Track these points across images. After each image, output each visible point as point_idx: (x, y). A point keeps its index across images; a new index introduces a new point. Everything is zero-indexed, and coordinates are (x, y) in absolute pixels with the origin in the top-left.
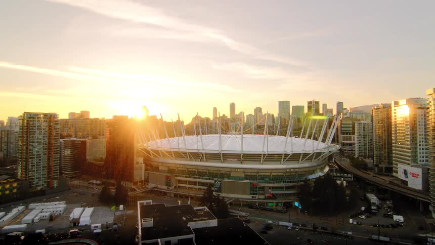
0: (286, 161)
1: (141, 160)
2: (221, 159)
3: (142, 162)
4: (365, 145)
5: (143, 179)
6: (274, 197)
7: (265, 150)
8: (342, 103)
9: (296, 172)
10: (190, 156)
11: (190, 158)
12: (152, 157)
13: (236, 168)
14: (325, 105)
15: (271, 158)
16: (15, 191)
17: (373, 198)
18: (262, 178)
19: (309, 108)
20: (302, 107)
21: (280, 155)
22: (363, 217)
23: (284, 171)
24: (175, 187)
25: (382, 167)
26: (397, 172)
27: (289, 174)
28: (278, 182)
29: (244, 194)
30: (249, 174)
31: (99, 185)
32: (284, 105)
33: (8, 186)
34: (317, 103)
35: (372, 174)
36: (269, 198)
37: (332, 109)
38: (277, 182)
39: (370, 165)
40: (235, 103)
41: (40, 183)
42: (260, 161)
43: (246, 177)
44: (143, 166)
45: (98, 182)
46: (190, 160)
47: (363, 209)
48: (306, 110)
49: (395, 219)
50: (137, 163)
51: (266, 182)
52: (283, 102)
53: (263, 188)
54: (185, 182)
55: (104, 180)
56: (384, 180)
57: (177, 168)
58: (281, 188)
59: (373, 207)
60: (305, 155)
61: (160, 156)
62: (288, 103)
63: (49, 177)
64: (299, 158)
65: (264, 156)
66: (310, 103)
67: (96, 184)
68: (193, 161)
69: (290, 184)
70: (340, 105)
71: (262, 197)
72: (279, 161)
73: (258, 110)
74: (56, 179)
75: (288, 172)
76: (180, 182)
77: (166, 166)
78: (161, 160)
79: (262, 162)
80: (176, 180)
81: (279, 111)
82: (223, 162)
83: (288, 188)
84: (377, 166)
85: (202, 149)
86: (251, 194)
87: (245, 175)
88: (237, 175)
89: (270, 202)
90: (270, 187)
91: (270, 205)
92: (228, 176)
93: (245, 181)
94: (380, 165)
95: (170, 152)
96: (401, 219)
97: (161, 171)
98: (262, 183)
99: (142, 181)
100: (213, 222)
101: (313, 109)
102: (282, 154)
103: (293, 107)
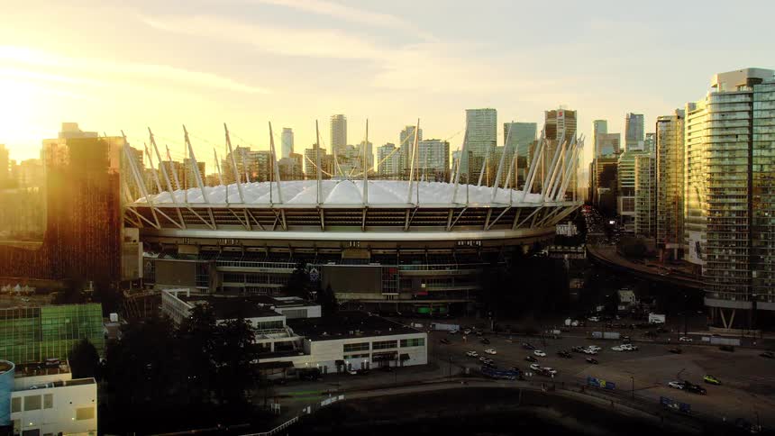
0: (457, 224)
1: (134, 233)
2: (321, 224)
3: (137, 238)
5: (141, 276)
6: (431, 295)
7: (414, 201)
8: (640, 116)
9: (478, 248)
10: (250, 219)
11: (251, 224)
12: (158, 227)
13: (353, 241)
14: (600, 125)
15: (423, 217)
17: (627, 296)
18: (407, 259)
19: (550, 131)
21: (444, 211)
22: (595, 319)
23: (452, 245)
26: (687, 252)
27: (462, 251)
28: (440, 268)
29: (369, 290)
30: (381, 252)
31: (30, 294)
32: (481, 121)
34: (570, 116)
35: (647, 262)
36: (420, 297)
37: (617, 135)
38: (437, 268)
39: (650, 248)
42: (404, 224)
43: (374, 258)
44: (141, 244)
45: (27, 289)
46: (252, 229)
47: (599, 308)
48: (539, 133)
49: (650, 321)
50: (127, 239)
51: (414, 268)
52: (478, 111)
53: (409, 282)
54: (237, 277)
55: (41, 285)
56: (666, 271)
57: (222, 247)
58: (447, 280)
59: (622, 308)
60: (496, 211)
61: (180, 223)
62: (490, 114)
64: (485, 219)
65: (411, 215)
66: (551, 115)
67: (23, 294)
68: (259, 230)
69: (466, 272)
70: (634, 122)
71: (404, 296)
72: (443, 224)
75: (461, 247)
76: (229, 277)
77: (196, 245)
78: (184, 232)
79: (406, 226)
80: (220, 272)
82: (325, 230)
84: (662, 247)
85: (278, 202)
86: (384, 291)
87: (372, 255)
88: (355, 255)
89: (423, 305)
90: (424, 279)
91: (423, 310)
92: (337, 258)
93: (372, 265)
94: (668, 246)
95: (204, 211)
96: (662, 318)
97: (184, 256)
98: (408, 270)
99: (138, 281)
100: (314, 312)
101: (561, 131)
102: (448, 210)
103: (506, 125)
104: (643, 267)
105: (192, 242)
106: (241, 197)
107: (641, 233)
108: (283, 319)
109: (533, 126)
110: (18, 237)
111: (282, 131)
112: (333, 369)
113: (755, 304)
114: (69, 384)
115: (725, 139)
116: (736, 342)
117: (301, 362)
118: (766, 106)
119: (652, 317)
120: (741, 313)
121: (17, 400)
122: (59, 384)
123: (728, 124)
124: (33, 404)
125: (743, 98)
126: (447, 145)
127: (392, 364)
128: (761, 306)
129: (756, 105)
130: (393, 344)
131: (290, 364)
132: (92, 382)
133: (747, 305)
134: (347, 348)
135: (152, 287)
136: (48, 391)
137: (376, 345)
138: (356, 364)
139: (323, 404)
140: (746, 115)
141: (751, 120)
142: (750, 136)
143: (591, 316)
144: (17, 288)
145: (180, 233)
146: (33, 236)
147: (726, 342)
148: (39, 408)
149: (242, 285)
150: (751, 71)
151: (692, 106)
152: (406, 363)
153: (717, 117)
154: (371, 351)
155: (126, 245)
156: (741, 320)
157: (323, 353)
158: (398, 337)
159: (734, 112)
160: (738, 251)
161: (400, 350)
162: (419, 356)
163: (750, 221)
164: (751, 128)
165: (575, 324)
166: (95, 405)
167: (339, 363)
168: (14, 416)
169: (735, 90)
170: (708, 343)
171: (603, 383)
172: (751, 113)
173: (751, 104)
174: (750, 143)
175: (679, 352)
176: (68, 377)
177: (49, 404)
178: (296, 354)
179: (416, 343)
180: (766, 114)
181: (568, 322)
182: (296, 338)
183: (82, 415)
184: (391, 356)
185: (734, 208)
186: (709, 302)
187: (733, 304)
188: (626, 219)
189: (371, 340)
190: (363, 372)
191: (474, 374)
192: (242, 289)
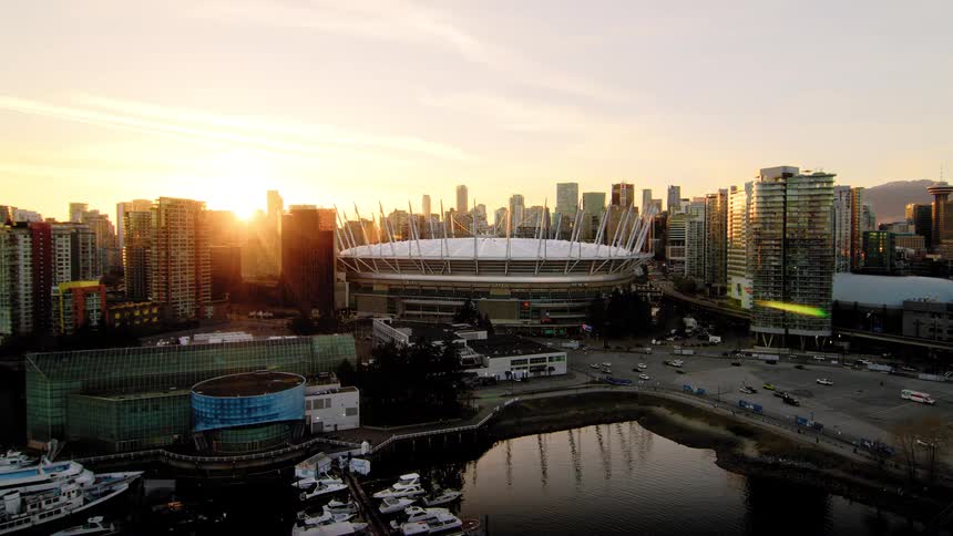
0: (571, 271)
1: (342, 276)
2: (476, 271)
3: (345, 280)
4: (699, 257)
5: (347, 306)
6: (554, 321)
7: (542, 255)
8: (679, 188)
9: (585, 287)
10: (425, 267)
11: (426, 270)
12: (358, 271)
13: (498, 283)
14: (647, 193)
15: (548, 266)
16: (155, 320)
17: (691, 322)
18: (536, 296)
19: (616, 198)
20: (602, 196)
21: (563, 263)
22: (672, 339)
23: (568, 286)
24: (402, 316)
25: (716, 288)
26: (730, 290)
27: (574, 290)
28: (560, 302)
29: (511, 317)
30: (518, 290)
31: (269, 317)
32: (566, 191)
33: (146, 312)
34: (630, 188)
35: (699, 296)
36: (546, 323)
37: (660, 200)
38: (557, 302)
39: (700, 286)
40: (467, 185)
41: (187, 311)
42: (534, 271)
43: (513, 295)
44: (347, 284)
45: (267, 314)
46: (426, 274)
47: (673, 331)
48: (608, 201)
49: (710, 341)
50: (339, 280)
51: (542, 302)
52: (566, 184)
53: (537, 311)
54: (416, 307)
55: (276, 310)
56: (714, 303)
57: (405, 286)
58: (563, 310)
59: (689, 331)
60: (599, 262)
61: (375, 269)
62: (574, 186)
63: (197, 302)
64: (590, 268)
65: (539, 265)
66: (616, 187)
67: (264, 317)
68: (430, 274)
69: (577, 304)
70: (674, 192)
71: (536, 322)
72: (561, 271)
73: (517, 201)
74: (207, 304)
75: (573, 287)
76: (410, 307)
77: (387, 284)
78: (378, 275)
79: (536, 273)
80: (403, 304)
81: (558, 202)
82: (478, 275)
83: (573, 310)
84: (709, 285)
85: (446, 255)
86: (521, 318)
87: (512, 293)
88: (499, 292)
89: (549, 328)
90: (548, 310)
91: (548, 332)
92: (486, 294)
93: (512, 300)
94: (714, 285)
95: (392, 261)
96: (719, 339)
97: (377, 292)
98: (536, 303)
99: (345, 309)
100: (482, 335)
101: (623, 198)
102: (565, 261)
103: (585, 195)
104: (697, 299)
105: (384, 282)
106: (419, 251)
107: (690, 274)
108: (465, 341)
109: (603, 195)
110: (261, 278)
111: (422, 197)
112: (503, 377)
113: (787, 331)
114: (340, 391)
115: (768, 215)
116: (777, 358)
117: (483, 373)
118: (795, 193)
119: (712, 338)
120: (776, 336)
121: (309, 402)
122: (334, 392)
123: (769, 205)
124: (318, 405)
125: (779, 187)
126: (547, 210)
127: (542, 373)
128: (791, 332)
129: (789, 192)
130: (544, 359)
131: (475, 374)
132: (354, 390)
133: (782, 331)
134: (513, 363)
135: (355, 314)
136: (328, 396)
137: (532, 361)
138: (518, 374)
139: (506, 403)
140: (782, 199)
141: (785, 202)
142: (785, 213)
143: (668, 337)
144: (261, 313)
145: (374, 276)
146: (271, 277)
147: (769, 357)
148: (322, 407)
149: (419, 313)
150: (785, 168)
151: (734, 189)
152: (553, 373)
153: (761, 199)
154: (529, 365)
155: (339, 284)
156: (777, 341)
157: (497, 367)
158: (547, 355)
159: (773, 196)
160: (775, 293)
161: (549, 364)
162: (561, 368)
163: (784, 274)
164: (785, 208)
165: (659, 343)
166: (358, 406)
167: (508, 373)
168: (308, 413)
169: (773, 181)
170: (757, 358)
171: (695, 390)
172: (785, 197)
173: (785, 191)
174: (785, 219)
175: (738, 365)
176: (338, 386)
177: (329, 406)
178: (478, 366)
179: (559, 359)
180: (796, 198)
181: (654, 341)
182: (477, 355)
183: (350, 412)
184: (542, 369)
185: (773, 263)
186: (753, 328)
187: (772, 330)
188: (673, 262)
189: (529, 357)
190: (525, 380)
191: (601, 382)
192: (419, 316)
